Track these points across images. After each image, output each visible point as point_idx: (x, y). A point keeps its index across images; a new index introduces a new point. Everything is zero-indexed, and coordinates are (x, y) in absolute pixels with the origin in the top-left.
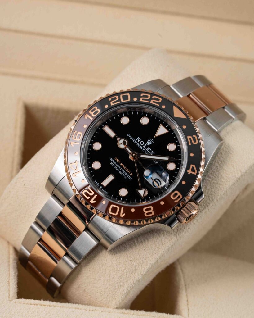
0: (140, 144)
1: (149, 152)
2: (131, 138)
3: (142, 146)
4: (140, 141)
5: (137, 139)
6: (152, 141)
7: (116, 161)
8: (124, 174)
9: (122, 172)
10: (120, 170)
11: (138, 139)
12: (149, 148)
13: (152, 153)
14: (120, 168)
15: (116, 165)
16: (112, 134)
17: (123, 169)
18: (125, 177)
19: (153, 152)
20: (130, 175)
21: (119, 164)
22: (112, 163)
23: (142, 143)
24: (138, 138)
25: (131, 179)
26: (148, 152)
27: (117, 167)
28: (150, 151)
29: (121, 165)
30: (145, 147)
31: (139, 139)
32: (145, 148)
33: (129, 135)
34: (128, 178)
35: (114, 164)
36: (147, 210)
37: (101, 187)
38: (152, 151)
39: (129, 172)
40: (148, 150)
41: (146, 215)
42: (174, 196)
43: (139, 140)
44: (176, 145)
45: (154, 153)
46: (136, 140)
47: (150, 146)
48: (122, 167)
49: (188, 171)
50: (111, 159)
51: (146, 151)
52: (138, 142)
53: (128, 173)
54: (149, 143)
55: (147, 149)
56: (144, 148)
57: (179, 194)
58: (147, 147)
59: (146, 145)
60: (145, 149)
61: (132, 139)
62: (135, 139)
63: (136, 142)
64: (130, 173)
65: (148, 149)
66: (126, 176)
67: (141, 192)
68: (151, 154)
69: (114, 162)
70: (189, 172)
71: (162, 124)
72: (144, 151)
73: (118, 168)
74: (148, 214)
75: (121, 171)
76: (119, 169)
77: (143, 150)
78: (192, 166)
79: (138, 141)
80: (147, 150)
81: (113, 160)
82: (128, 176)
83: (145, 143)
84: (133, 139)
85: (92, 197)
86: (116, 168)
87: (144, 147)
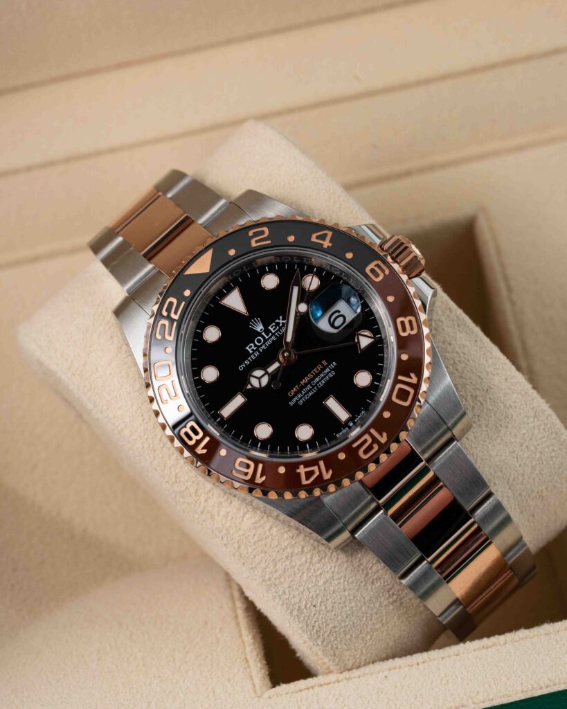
0: (261, 346)
1: (278, 328)
2: (247, 362)
3: (265, 340)
4: (255, 346)
5: (249, 350)
7: (296, 394)
8: (325, 377)
9: (320, 381)
10: (316, 385)
11: (250, 348)
12: (270, 328)
13: (281, 321)
14: (311, 385)
15: (303, 393)
16: (237, 401)
17: (313, 379)
18: (330, 375)
19: (279, 319)
20: (327, 366)
21: (302, 388)
22: (301, 402)
23: (259, 341)
24: (247, 348)
25: (334, 364)
26: (278, 330)
27: (309, 391)
28: (276, 326)
29: (305, 383)
30: (267, 335)
31: (251, 346)
32: (270, 334)
33: (241, 368)
34: (332, 370)
35: (301, 398)
36: (404, 330)
37: (351, 424)
38: (277, 321)
39: (319, 367)
40: (274, 329)
41: (414, 332)
43: (253, 348)
44: (266, 273)
45: (281, 317)
46: (253, 353)
47: (266, 325)
48: (309, 382)
49: (325, 247)
50: (291, 404)
51: (275, 332)
52: (257, 350)
53: (323, 370)
54: (259, 328)
55: (271, 332)
56: (271, 337)
57: (372, 266)
58: (267, 332)
59: (263, 334)
60: (273, 334)
61: (249, 360)
62: (249, 355)
63: (257, 354)
64: (323, 365)
65: (272, 329)
66: (328, 373)
67: (365, 341)
68: (282, 323)
69: (298, 398)
70: (326, 244)
71: (219, 301)
72: (276, 336)
73: (311, 389)
74: (412, 328)
75: (318, 382)
76: (313, 387)
77: (273, 338)
78: (314, 240)
79: (255, 348)
80: (273, 332)
81: (294, 400)
82: (327, 370)
83: (259, 334)
84: (249, 358)
85: (375, 440)
86: (310, 394)
87: (267, 337)
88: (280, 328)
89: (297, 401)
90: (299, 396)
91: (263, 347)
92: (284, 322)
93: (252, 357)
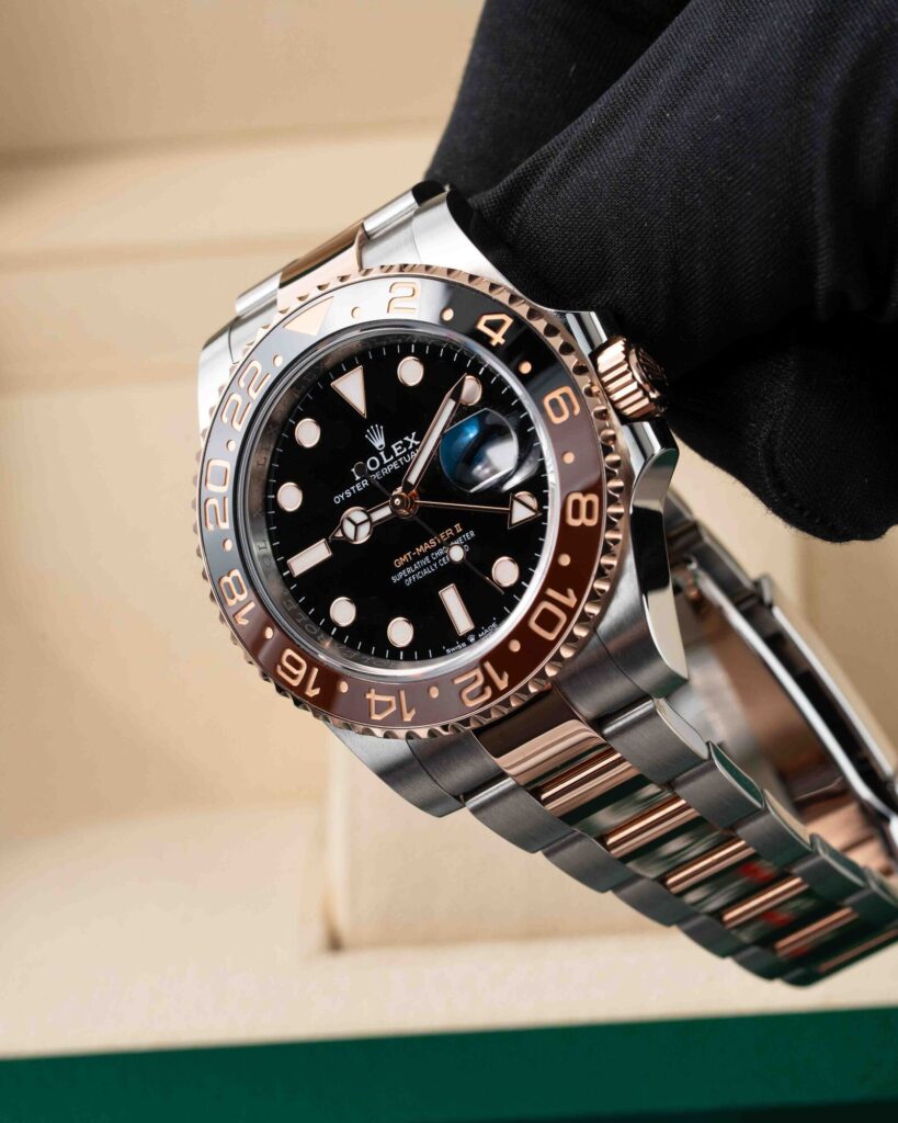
0: (374, 472)
1: (405, 450)
2: (348, 493)
3: (383, 465)
6: (375, 428)
7: (406, 565)
10: (437, 561)
12: (393, 446)
13: (412, 441)
14: (430, 559)
15: (416, 567)
16: (318, 553)
17: (435, 549)
19: (410, 437)
20: (461, 534)
21: (416, 558)
22: (409, 582)
23: (373, 464)
25: (472, 534)
26: (405, 455)
27: (425, 567)
28: (403, 446)
29: (422, 553)
30: (388, 457)
32: (392, 458)
33: (338, 499)
35: (411, 575)
36: (576, 515)
37: (472, 639)
38: (406, 438)
39: (449, 532)
40: (399, 451)
41: (592, 523)
42: (559, 413)
44: (410, 354)
45: (414, 434)
46: (359, 481)
47: (389, 441)
48: (429, 552)
49: (494, 343)
50: (395, 579)
51: (399, 457)
52: (367, 477)
53: (452, 539)
54: (379, 442)
55: (394, 454)
56: (391, 462)
57: (556, 394)
58: (389, 452)
59: (382, 454)
60: (396, 459)
61: (351, 491)
63: (365, 483)
64: (454, 530)
65: (396, 450)
67: (520, 514)
68: (414, 444)
69: (407, 571)
70: (498, 338)
71: (333, 381)
72: (399, 463)
73: (428, 565)
74: (589, 515)
75: (441, 557)
76: (433, 562)
77: (395, 465)
78: (481, 326)
80: (397, 454)
81: (400, 575)
82: (459, 541)
83: (376, 452)
84: (353, 488)
85: (488, 681)
86: (426, 572)
87: (386, 461)
88: (409, 452)
89: (404, 578)
90: (409, 570)
91: (376, 476)
92: (417, 443)
93: (358, 486)
